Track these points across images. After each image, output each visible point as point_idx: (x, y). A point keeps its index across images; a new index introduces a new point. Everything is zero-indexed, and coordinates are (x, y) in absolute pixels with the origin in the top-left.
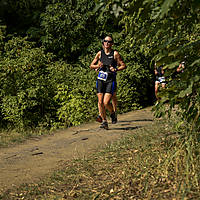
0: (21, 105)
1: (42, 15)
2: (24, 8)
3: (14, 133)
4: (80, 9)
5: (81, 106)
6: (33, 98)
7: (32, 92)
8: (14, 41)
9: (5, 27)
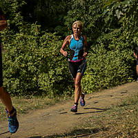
0: (51, 79)
1: (65, 17)
2: (52, 13)
3: (47, 99)
4: (91, 13)
5: (92, 80)
6: (60, 75)
7: (59, 70)
8: (46, 36)
9: (40, 26)
